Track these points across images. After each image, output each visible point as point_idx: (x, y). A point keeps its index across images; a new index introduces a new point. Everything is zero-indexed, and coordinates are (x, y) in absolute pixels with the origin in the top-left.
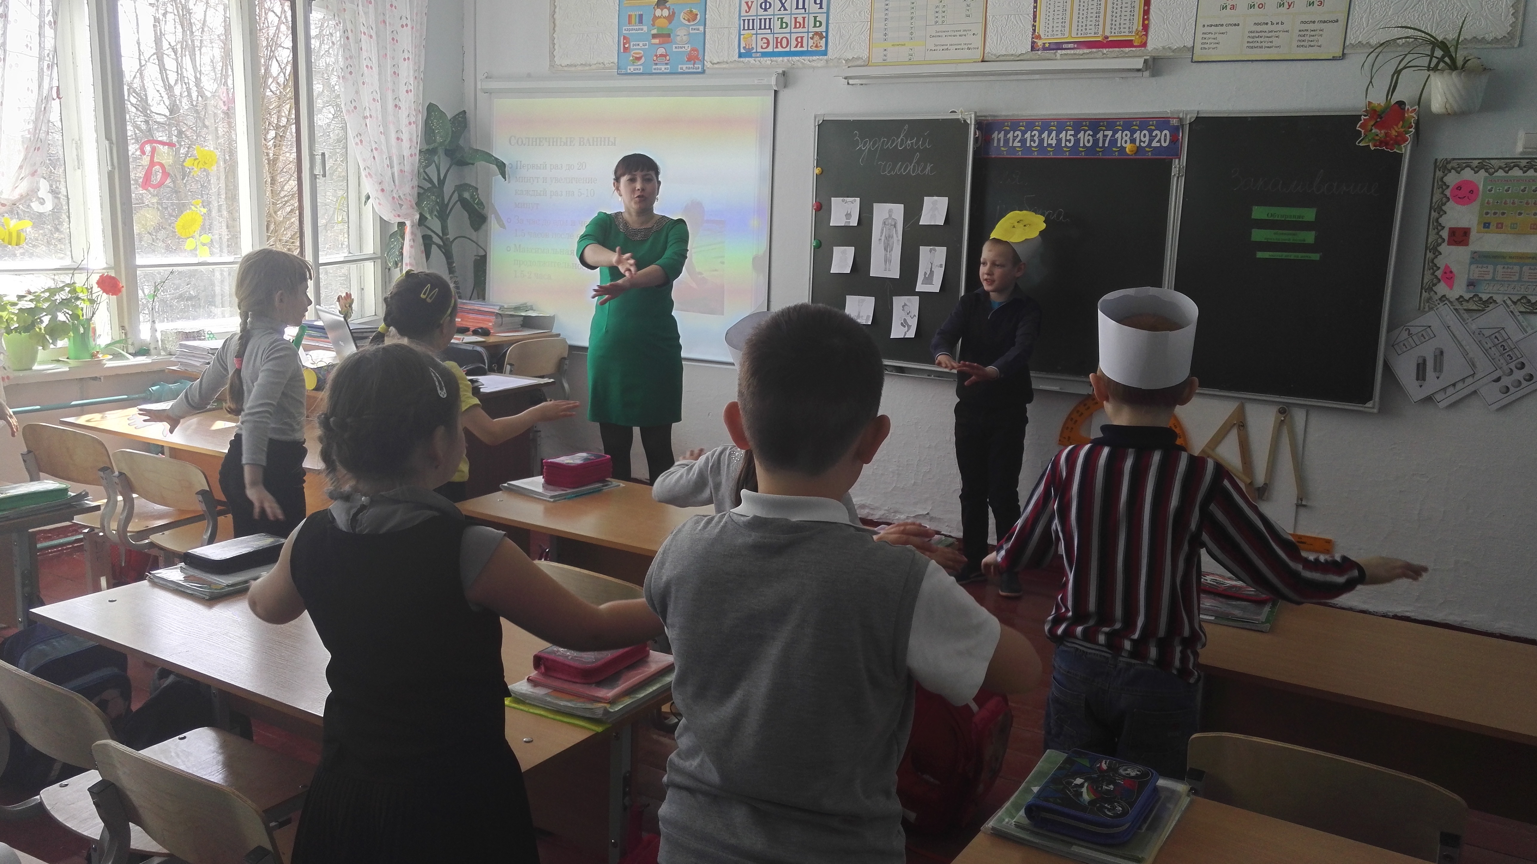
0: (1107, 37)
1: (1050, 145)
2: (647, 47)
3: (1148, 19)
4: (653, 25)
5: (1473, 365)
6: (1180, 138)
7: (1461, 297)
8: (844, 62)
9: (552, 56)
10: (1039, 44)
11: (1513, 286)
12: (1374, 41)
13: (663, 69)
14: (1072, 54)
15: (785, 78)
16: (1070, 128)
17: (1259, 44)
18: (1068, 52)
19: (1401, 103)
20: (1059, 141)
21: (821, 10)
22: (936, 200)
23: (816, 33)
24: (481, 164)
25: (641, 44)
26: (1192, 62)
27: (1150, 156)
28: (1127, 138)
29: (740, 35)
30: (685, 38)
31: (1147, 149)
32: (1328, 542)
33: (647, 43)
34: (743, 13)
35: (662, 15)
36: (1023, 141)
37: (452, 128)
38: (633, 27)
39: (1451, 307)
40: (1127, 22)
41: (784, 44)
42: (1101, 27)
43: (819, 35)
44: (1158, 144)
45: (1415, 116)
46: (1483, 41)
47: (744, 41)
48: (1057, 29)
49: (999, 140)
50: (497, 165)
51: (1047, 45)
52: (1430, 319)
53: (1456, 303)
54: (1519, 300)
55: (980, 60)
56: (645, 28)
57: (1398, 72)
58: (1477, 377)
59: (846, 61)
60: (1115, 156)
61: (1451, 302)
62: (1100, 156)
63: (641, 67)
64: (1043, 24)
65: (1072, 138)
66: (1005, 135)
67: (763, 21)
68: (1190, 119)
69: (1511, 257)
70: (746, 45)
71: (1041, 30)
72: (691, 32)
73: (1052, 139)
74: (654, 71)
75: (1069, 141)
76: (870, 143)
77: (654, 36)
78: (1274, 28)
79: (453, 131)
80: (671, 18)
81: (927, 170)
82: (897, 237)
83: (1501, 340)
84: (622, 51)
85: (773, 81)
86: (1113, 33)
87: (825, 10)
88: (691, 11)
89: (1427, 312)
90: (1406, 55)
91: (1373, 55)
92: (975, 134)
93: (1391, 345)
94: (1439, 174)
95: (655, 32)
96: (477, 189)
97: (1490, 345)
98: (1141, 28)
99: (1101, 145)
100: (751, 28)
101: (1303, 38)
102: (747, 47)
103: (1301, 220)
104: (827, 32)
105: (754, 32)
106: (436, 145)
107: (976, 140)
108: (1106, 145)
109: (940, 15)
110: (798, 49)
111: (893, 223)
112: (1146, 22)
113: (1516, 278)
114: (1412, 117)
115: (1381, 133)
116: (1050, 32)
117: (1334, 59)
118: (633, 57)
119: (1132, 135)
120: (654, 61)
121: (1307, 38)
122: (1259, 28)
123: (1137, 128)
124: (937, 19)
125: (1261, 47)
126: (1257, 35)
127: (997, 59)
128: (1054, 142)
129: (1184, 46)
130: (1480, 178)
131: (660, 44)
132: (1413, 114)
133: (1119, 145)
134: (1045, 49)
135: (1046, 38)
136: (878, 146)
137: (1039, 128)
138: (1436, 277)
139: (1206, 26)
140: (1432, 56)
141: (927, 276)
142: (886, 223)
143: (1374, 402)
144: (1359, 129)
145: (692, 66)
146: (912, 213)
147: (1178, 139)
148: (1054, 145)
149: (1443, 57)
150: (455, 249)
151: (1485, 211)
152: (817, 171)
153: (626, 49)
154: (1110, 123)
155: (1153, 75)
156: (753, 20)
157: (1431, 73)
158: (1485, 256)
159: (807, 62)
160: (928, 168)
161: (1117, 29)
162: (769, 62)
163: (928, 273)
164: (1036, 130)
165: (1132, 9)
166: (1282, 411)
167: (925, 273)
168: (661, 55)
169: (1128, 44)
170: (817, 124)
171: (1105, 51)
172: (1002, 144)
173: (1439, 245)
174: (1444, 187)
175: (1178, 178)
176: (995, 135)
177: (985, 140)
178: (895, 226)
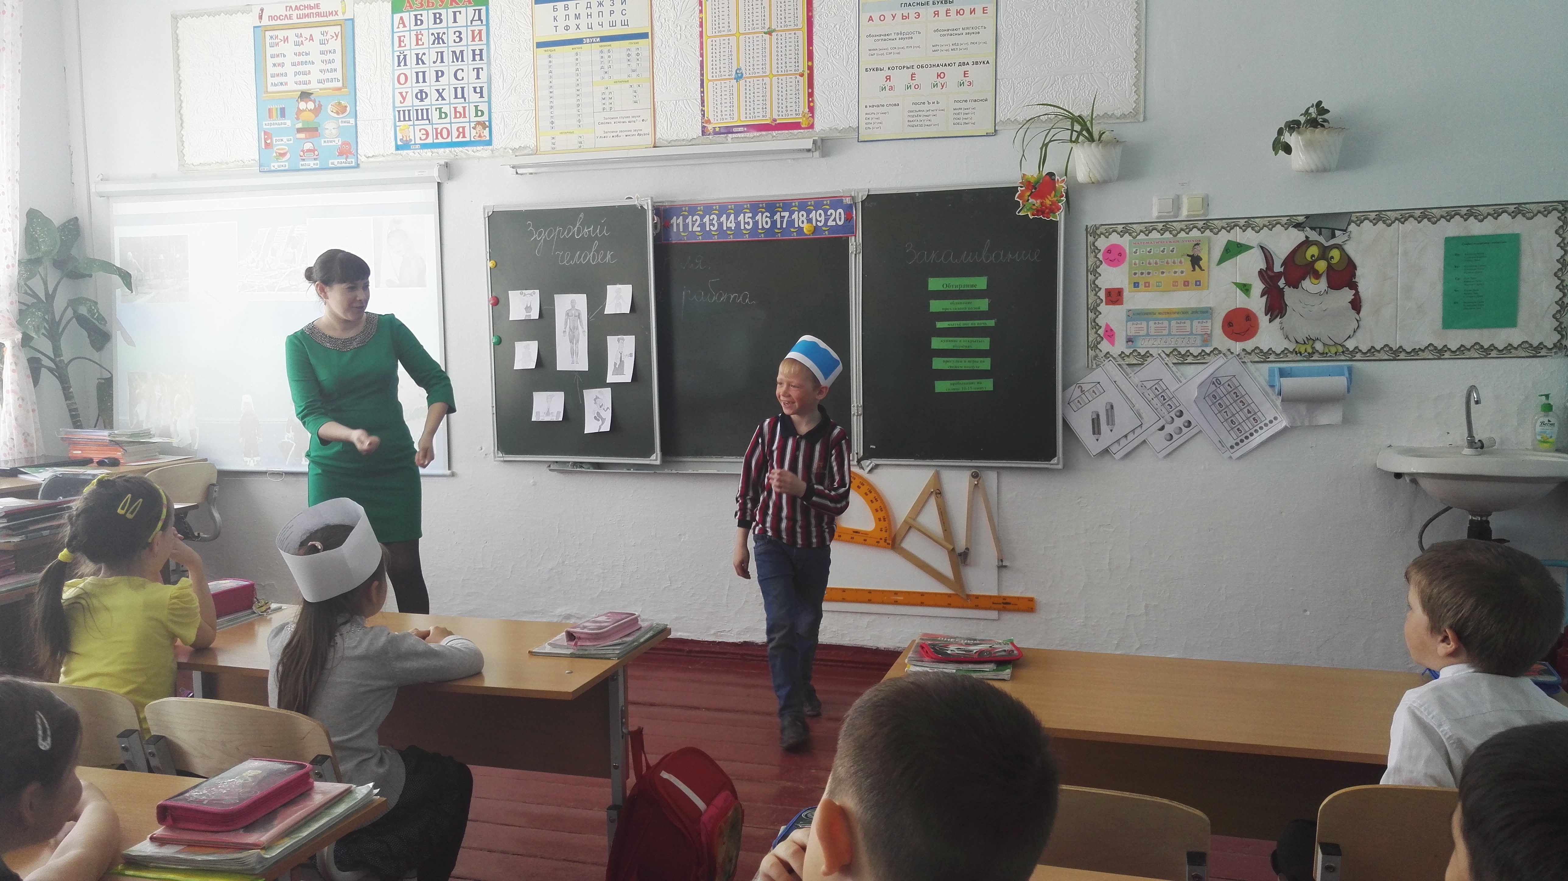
0: (775, 120)
1: (729, 228)
2: (292, 142)
3: (813, 101)
4: (298, 119)
5: (1139, 415)
6: (854, 216)
7: (1122, 352)
8: (511, 151)
9: (181, 154)
10: (709, 129)
11: (1165, 340)
12: (1021, 118)
13: (312, 165)
14: (742, 138)
15: (449, 170)
16: (748, 211)
17: (918, 123)
18: (739, 135)
19: (1051, 175)
20: (738, 224)
21: (482, 99)
22: (620, 289)
23: (479, 123)
24: (100, 276)
25: (285, 139)
26: (858, 142)
27: (826, 235)
28: (804, 219)
29: (395, 127)
30: (334, 131)
31: (824, 228)
32: (1031, 600)
33: (292, 138)
34: (398, 104)
35: (307, 108)
36: (702, 225)
37: (61, 236)
38: (274, 122)
39: (1116, 363)
40: (793, 104)
41: (445, 135)
42: (768, 110)
43: (483, 124)
44: (834, 223)
45: (1064, 186)
46: (1112, 116)
47: (401, 133)
48: (726, 113)
49: (678, 225)
50: (120, 276)
51: (717, 129)
52: (1097, 375)
53: (1119, 359)
54: (1171, 352)
55: (652, 146)
56: (289, 123)
57: (1045, 145)
58: (1144, 427)
59: (513, 150)
60: (794, 236)
61: (1114, 358)
62: (779, 237)
63: (287, 164)
64: (711, 109)
65: (750, 220)
66: (684, 220)
67: (420, 112)
68: (862, 196)
69: (1160, 313)
70: (403, 137)
71: (710, 115)
72: (341, 125)
73: (731, 223)
74: (301, 167)
75: (748, 223)
76: (545, 233)
77: (299, 131)
78: (932, 107)
79: (62, 240)
80: (317, 110)
81: (608, 258)
82: (583, 329)
83: (1161, 391)
84: (263, 147)
85: (435, 173)
86: (781, 116)
87: (486, 99)
88: (340, 103)
89: (1095, 369)
90: (1050, 130)
91: (1022, 132)
92: (653, 219)
93: (1067, 403)
94: (1091, 239)
95: (300, 125)
96: (96, 303)
97: (1152, 396)
98: (807, 110)
99: (779, 226)
100: (407, 119)
101: (958, 116)
102: (405, 139)
103: (974, 288)
104: (490, 121)
105: (411, 123)
106: (40, 254)
107: (655, 226)
108: (784, 226)
109: (607, 101)
110: (460, 139)
111: (577, 314)
112: (812, 104)
113: (1166, 332)
114: (1061, 186)
115: (1037, 203)
116: (720, 116)
117: (988, 135)
118: (276, 153)
119: (808, 216)
120: (301, 156)
121: (961, 116)
122: (917, 108)
123: (812, 208)
124: (604, 106)
125: (921, 126)
126: (916, 114)
127: (669, 145)
128: (733, 225)
129: (850, 126)
130: (1125, 242)
131: (306, 138)
132: (1063, 184)
133: (796, 226)
134: (716, 133)
135: (716, 123)
136: (554, 236)
137: (717, 212)
138: (1099, 335)
139: (868, 107)
140: (1072, 130)
141: (617, 366)
142: (570, 314)
143: (1059, 458)
144: (1018, 200)
145: (345, 160)
146: (596, 302)
147: (852, 217)
148: (733, 228)
149: (1082, 130)
150: (71, 370)
151: (1133, 272)
152: (491, 264)
153: (267, 145)
154: (786, 205)
155: (824, 155)
156: (409, 111)
157: (1073, 145)
158: (1139, 314)
159: (470, 152)
160: (609, 256)
161: (784, 112)
162: (429, 154)
163: (618, 364)
164: (714, 214)
165: (797, 92)
166: (975, 476)
167: (615, 364)
168: (309, 151)
169: (796, 126)
170: (486, 216)
171: (774, 133)
172: (681, 230)
173: (1098, 305)
174: (1096, 251)
175: (856, 255)
176: (674, 221)
177: (664, 225)
178: (579, 317)
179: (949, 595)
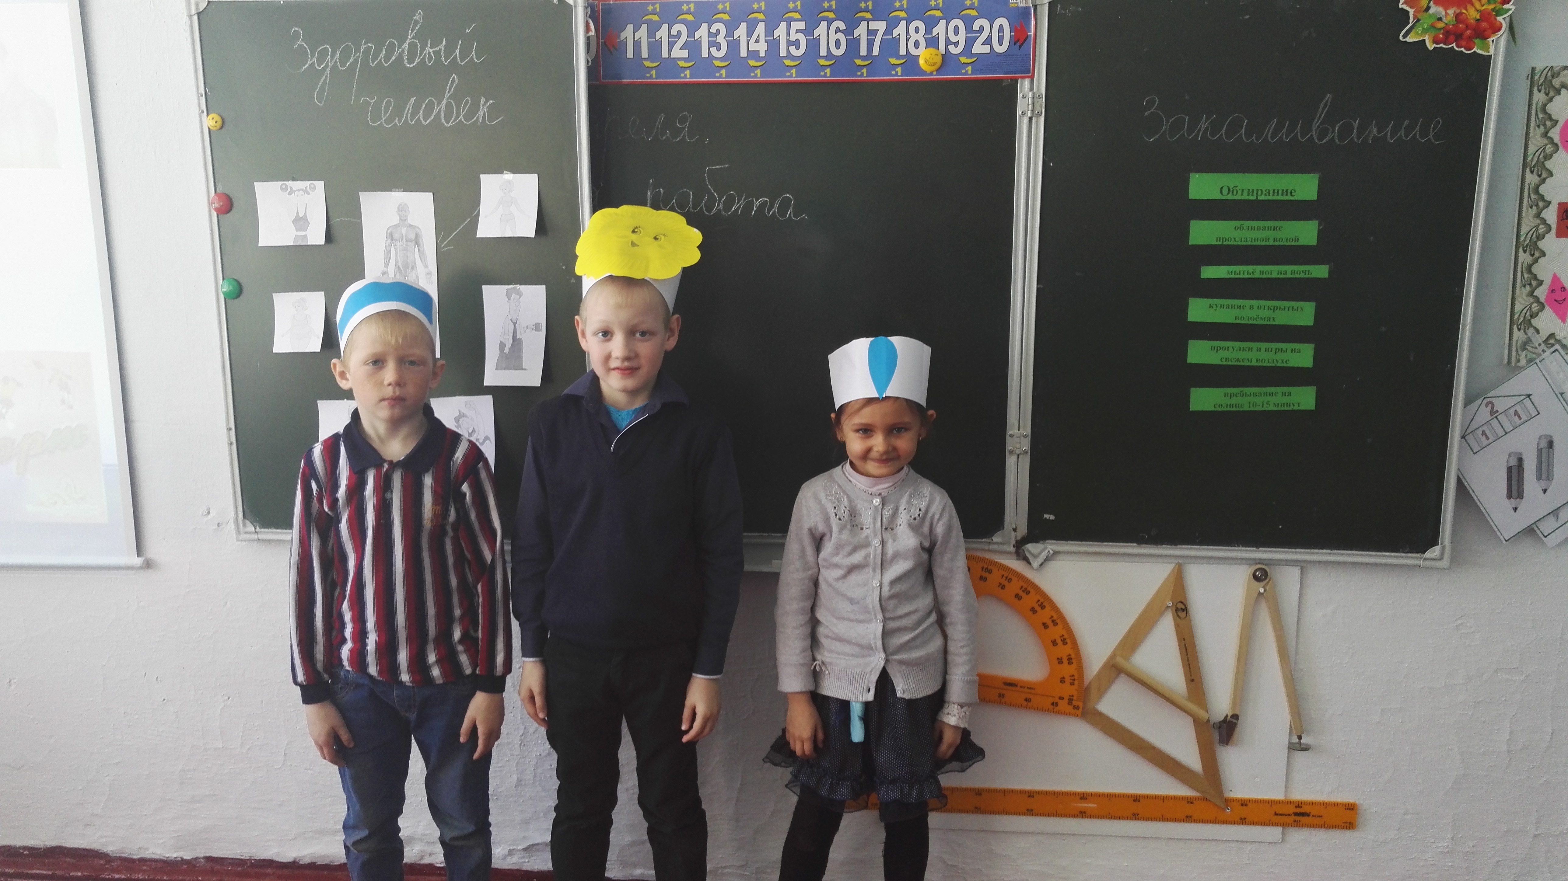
1: (753, 54)
16: (797, 16)
20: (773, 45)
22: (509, 182)
27: (968, 73)
28: (920, 37)
31: (963, 60)
32: (1351, 808)
36: (693, 46)
44: (986, 49)
49: (637, 44)
52: (1529, 380)
60: (896, 74)
62: (864, 75)
65: (802, 38)
66: (651, 33)
73: (757, 41)
75: (797, 44)
76: (332, 57)
81: (481, 113)
82: (426, 266)
89: (1522, 369)
92: (588, 29)
94: (1539, 97)
99: (863, 52)
103: (1289, 198)
108: (876, 52)
111: (413, 236)
115: (1448, 15)
119: (928, 31)
123: (938, 13)
128: (762, 47)
133: (903, 52)
136: (356, 61)
137: (725, 17)
138: (1537, 300)
142: (396, 236)
143: (1443, 548)
144: (1405, 7)
146: (456, 210)
147: (1027, 37)
148: (762, 54)
152: (211, 121)
160: (483, 110)
164: (719, 21)
166: (1261, 576)
170: (193, 11)
172: (645, 55)
173: (1541, 237)
174: (1549, 123)
175: (1031, 119)
176: (627, 34)
177: (605, 44)
178: (417, 241)
179: (1190, 801)
